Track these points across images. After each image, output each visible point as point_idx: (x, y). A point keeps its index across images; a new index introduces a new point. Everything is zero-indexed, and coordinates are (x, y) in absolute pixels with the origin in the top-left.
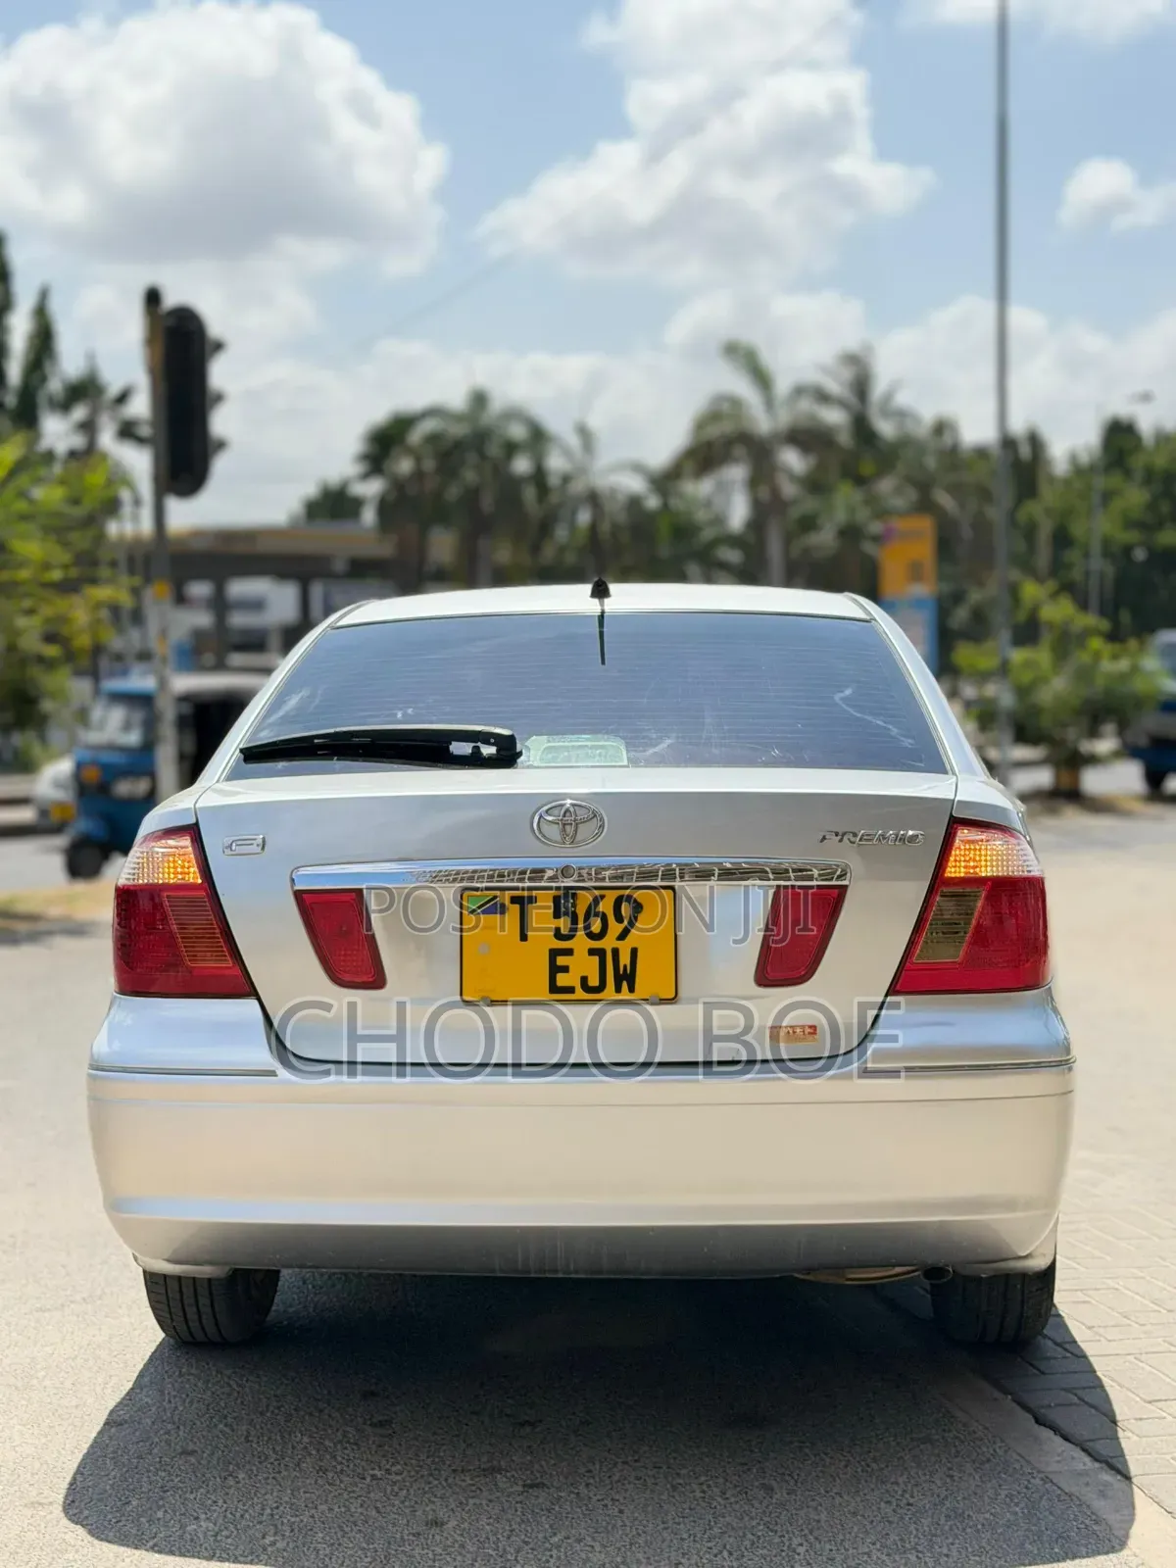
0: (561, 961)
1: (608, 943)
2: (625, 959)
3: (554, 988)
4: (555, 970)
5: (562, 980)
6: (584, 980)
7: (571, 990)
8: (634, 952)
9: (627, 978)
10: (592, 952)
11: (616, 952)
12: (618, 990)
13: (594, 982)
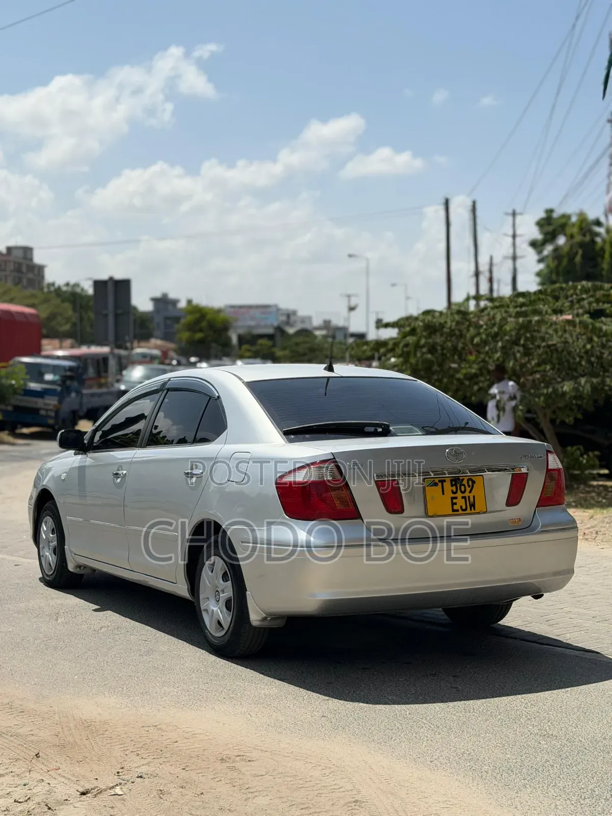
0: (455, 501)
1: (467, 494)
2: (472, 500)
3: (453, 510)
4: (453, 504)
5: (455, 507)
6: (461, 507)
7: (457, 511)
8: (474, 497)
9: (473, 505)
10: (463, 497)
11: (469, 497)
12: (471, 510)
13: (464, 507)
